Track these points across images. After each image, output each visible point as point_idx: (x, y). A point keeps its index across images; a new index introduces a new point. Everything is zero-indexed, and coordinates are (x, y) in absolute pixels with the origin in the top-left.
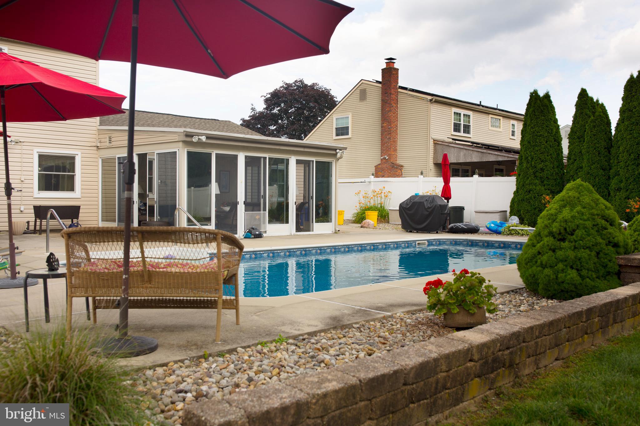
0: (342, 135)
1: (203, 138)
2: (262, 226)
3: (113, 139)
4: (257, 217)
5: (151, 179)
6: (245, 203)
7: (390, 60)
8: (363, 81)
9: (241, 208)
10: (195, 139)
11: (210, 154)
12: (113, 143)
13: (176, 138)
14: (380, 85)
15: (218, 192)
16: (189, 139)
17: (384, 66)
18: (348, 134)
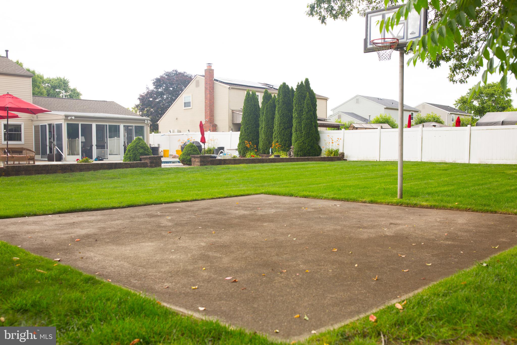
0: (188, 106)
1: (73, 118)
2: (106, 156)
3: (38, 117)
4: (103, 152)
5: (54, 135)
6: (96, 145)
7: (209, 65)
8: (197, 76)
9: (94, 148)
10: (69, 118)
11: (78, 124)
12: (39, 119)
13: (62, 117)
14: (204, 78)
15: (84, 140)
16: (66, 118)
17: (206, 68)
18: (190, 106)
